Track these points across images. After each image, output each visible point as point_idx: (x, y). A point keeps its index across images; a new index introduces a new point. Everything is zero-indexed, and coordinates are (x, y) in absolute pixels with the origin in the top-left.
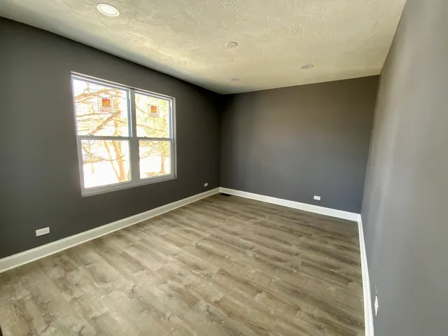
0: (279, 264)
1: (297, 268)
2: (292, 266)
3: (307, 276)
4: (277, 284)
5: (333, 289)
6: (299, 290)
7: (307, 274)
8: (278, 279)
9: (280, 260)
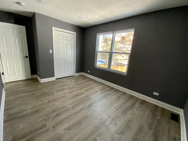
0: (55, 114)
1: (46, 120)
2: (49, 118)
3: (38, 121)
4: (46, 108)
5: (21, 127)
6: (36, 113)
7: (38, 122)
8: (48, 109)
9: (57, 115)
